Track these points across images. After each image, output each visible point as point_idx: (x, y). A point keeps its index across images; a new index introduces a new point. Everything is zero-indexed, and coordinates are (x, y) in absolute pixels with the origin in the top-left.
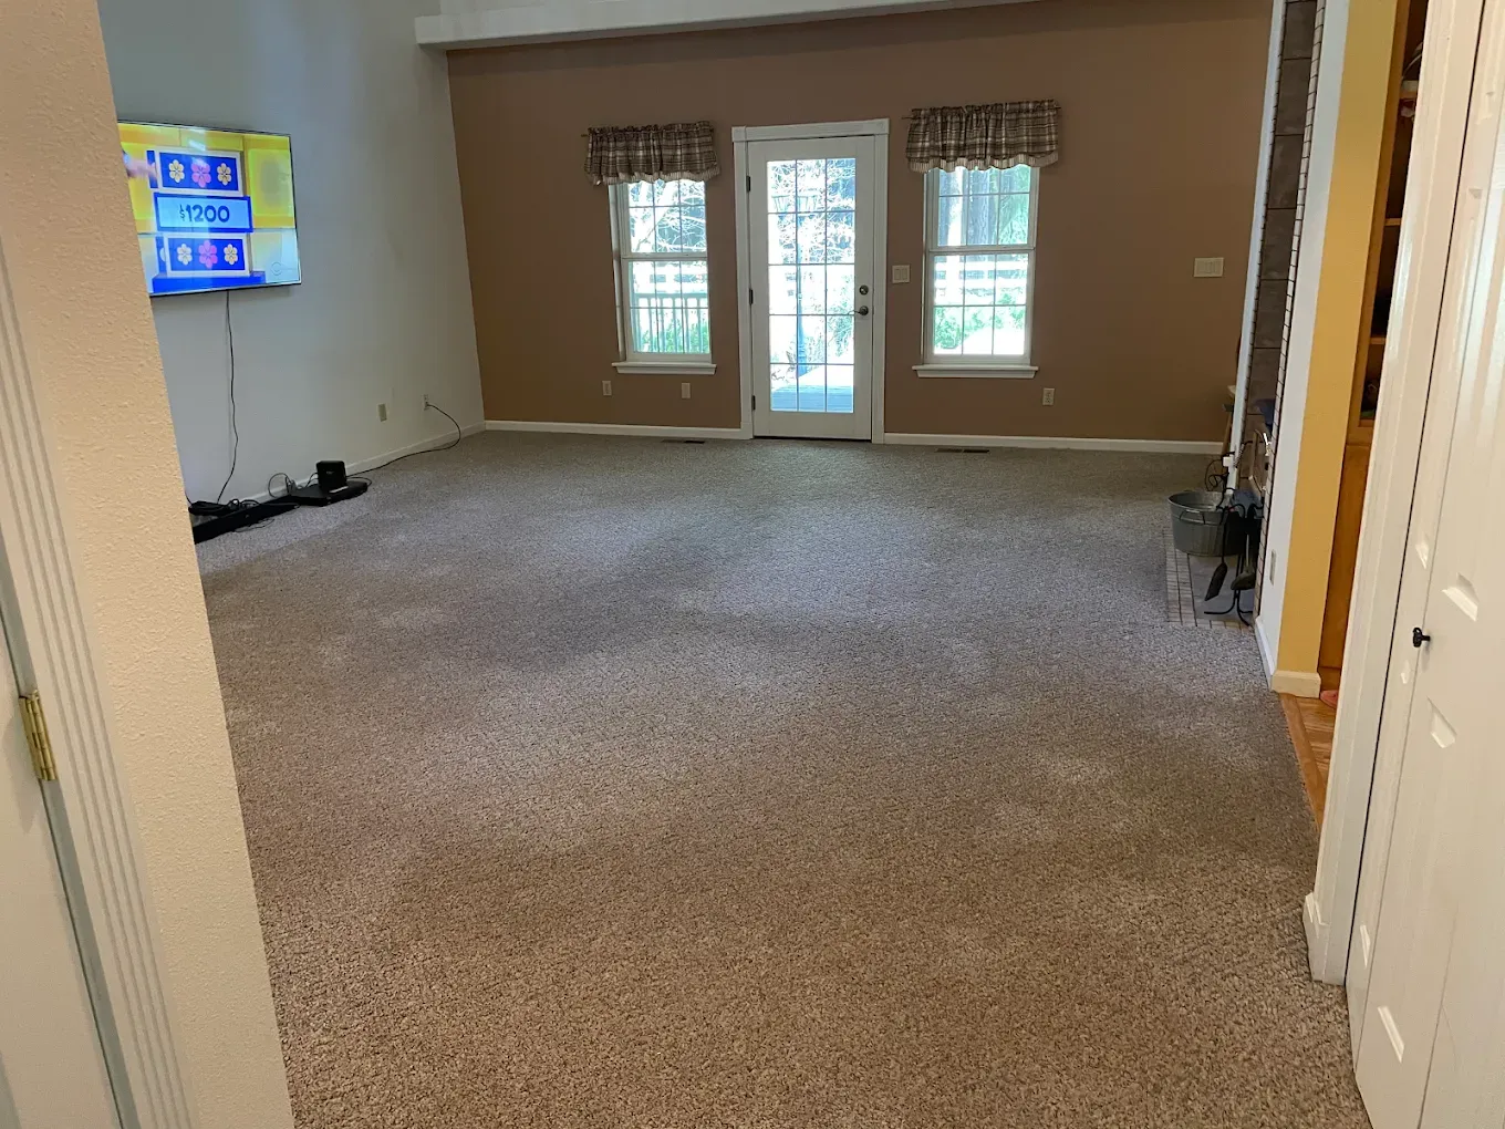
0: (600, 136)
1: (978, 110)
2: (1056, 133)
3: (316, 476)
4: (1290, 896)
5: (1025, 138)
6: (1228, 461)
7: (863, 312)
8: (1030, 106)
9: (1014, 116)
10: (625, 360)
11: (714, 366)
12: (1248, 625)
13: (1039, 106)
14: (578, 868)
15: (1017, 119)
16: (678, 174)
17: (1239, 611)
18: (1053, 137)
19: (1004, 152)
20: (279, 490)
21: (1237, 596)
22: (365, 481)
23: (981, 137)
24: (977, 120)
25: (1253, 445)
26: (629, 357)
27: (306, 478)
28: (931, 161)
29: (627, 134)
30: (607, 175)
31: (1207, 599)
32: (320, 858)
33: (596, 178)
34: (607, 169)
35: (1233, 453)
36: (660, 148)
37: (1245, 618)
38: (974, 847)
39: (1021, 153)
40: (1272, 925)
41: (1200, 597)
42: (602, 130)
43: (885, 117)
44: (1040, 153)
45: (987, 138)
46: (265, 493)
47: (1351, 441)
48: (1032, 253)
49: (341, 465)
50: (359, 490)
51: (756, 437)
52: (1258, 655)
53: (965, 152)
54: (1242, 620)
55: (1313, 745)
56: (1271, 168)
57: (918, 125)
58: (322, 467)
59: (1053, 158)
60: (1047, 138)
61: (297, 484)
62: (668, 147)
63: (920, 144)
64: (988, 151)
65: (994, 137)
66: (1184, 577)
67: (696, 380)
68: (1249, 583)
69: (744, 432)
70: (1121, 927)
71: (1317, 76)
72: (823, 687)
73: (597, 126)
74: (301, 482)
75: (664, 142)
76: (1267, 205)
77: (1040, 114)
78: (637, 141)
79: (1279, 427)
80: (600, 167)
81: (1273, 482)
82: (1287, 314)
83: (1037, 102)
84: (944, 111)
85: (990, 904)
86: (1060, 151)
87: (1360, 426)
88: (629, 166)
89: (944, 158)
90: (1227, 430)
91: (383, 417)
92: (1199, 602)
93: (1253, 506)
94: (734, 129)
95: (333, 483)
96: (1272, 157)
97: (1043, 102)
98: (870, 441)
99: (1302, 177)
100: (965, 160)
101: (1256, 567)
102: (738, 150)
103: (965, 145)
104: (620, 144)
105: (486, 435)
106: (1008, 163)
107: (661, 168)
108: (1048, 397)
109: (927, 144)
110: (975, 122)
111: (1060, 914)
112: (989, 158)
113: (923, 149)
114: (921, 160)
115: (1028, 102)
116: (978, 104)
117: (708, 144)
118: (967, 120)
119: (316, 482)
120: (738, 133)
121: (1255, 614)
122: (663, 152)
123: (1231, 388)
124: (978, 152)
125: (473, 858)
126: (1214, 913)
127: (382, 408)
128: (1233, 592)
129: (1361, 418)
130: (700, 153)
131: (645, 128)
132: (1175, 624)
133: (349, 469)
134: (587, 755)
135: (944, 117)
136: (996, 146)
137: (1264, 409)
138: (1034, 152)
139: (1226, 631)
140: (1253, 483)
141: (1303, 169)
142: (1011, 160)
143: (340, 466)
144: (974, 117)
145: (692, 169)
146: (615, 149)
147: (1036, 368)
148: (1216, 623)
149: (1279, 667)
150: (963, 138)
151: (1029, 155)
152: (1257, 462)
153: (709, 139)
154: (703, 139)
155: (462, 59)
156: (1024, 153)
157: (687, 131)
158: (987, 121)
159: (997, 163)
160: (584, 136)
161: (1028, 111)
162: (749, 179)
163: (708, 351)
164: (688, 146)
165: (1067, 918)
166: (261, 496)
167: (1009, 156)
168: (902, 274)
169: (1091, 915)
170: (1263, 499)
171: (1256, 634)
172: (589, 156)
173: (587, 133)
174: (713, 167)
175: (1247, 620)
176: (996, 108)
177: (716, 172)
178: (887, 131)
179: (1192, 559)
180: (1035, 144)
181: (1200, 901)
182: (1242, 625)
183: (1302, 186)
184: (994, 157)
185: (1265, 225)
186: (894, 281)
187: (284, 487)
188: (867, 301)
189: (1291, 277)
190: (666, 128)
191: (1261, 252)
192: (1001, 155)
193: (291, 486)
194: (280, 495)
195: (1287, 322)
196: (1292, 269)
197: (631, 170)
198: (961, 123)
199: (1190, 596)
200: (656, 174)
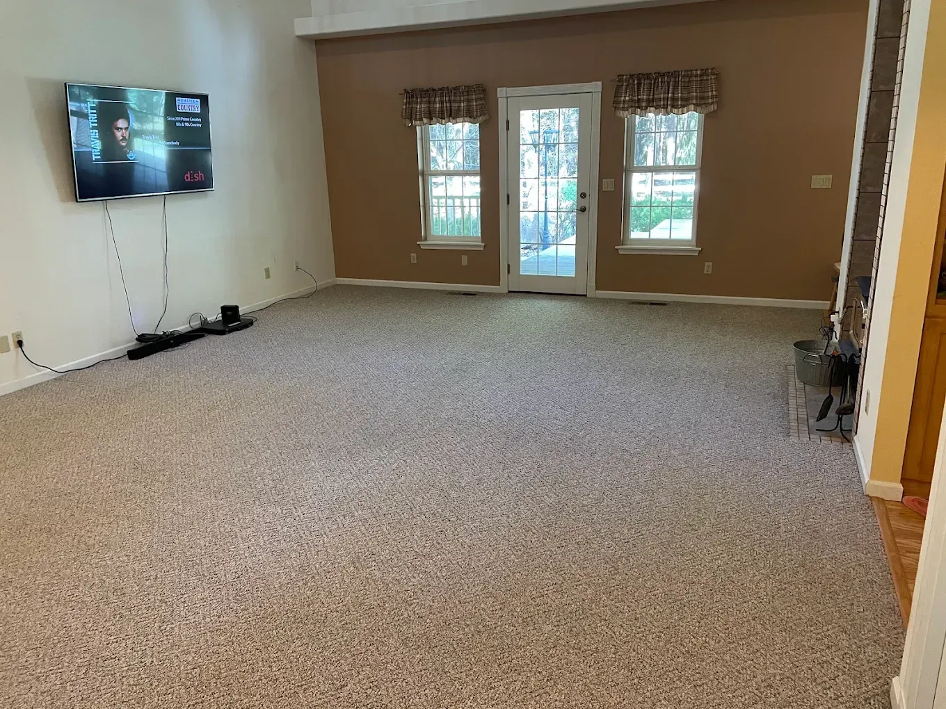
0: (412, 95)
1: (663, 75)
2: (716, 91)
3: (221, 315)
4: (880, 675)
5: (695, 94)
6: (834, 318)
7: (583, 210)
8: (699, 72)
9: (687, 80)
10: (426, 240)
11: (483, 244)
12: (849, 442)
13: (705, 72)
14: (343, 623)
15: (689, 81)
16: (461, 119)
17: (841, 429)
18: (714, 92)
19: (680, 103)
20: (196, 324)
21: (840, 419)
22: (251, 318)
23: (664, 93)
24: (662, 82)
25: (853, 309)
26: (428, 238)
27: (214, 316)
28: (630, 110)
29: (428, 94)
30: (416, 119)
31: (818, 420)
32: (164, 604)
33: (408, 121)
34: (416, 116)
35: (838, 312)
36: (450, 102)
37: (846, 435)
38: (637, 619)
39: (692, 104)
40: (866, 700)
41: (813, 417)
42: (412, 91)
43: (599, 81)
44: (705, 104)
45: (668, 94)
46: (188, 326)
47: (929, 314)
48: (699, 171)
49: (237, 308)
50: (248, 324)
51: (510, 292)
52: (855, 463)
53: (653, 103)
54: (843, 435)
55: (897, 541)
56: (868, 114)
57: (622, 85)
58: (225, 309)
59: (713, 107)
60: (710, 93)
61: (208, 319)
62: (455, 101)
63: (623, 98)
64: (669, 103)
65: (673, 93)
66: (801, 401)
67: (471, 253)
68: (849, 410)
69: (502, 288)
70: (747, 697)
71: (904, 48)
72: (537, 480)
73: (409, 88)
74: (211, 319)
75: (452, 98)
76: (865, 140)
77: (705, 78)
78: (436, 97)
79: (873, 300)
80: (411, 115)
81: (868, 340)
82: (881, 219)
83: (703, 70)
84: (640, 77)
85: (645, 671)
86: (718, 103)
87: (936, 303)
88: (430, 114)
89: (639, 107)
90: (834, 293)
91: (268, 276)
92: (812, 421)
93: (853, 355)
94: (499, 89)
95: (231, 319)
96: (869, 106)
97: (707, 69)
98: (586, 296)
99: (893, 121)
100: (653, 109)
101: (855, 399)
102: (502, 103)
103: (653, 98)
104: (424, 100)
105: (336, 287)
106: (682, 111)
107: (451, 114)
108: (708, 267)
109: (627, 98)
110: (660, 83)
111: (699, 683)
112: (669, 107)
113: (624, 101)
114: (623, 109)
115: (697, 70)
116: (663, 71)
117: (481, 99)
118: (655, 83)
119: (221, 319)
120: (501, 92)
121: (853, 433)
122: (452, 105)
123: (836, 264)
124: (662, 103)
125: (270, 610)
126: (820, 688)
127: (267, 270)
128: (837, 416)
129: (937, 298)
130: (476, 105)
131: (440, 89)
132: (793, 439)
133: (242, 311)
134: (363, 529)
135: (639, 80)
136: (674, 99)
137: (862, 284)
138: (700, 104)
139: (831, 446)
140: (852, 335)
141: (893, 115)
142: (685, 109)
143: (235, 309)
144: (660, 80)
145: (470, 116)
146: (421, 103)
147: (700, 249)
148: (825, 438)
149: (872, 477)
150: (652, 94)
151: (696, 105)
152: (856, 323)
153: (482, 96)
154: (478, 96)
155: (323, 45)
156: (694, 104)
157: (468, 90)
158: (668, 83)
159: (675, 111)
160: (400, 94)
161: (696, 76)
162: (508, 122)
163: (480, 235)
164: (469, 101)
165: (705, 687)
166: (183, 328)
167: (683, 106)
168: (609, 185)
169: (724, 685)
170: (860, 350)
171: (854, 448)
172: (404, 107)
173: (403, 92)
174: (484, 114)
175: (848, 437)
176: (675, 74)
177: (487, 117)
178: (600, 90)
179: (807, 387)
180: (702, 98)
181: (809, 677)
182: (844, 440)
183: (892, 127)
184: (673, 106)
185: (863, 154)
186: (604, 189)
187: (200, 322)
188: (585, 203)
189: (884, 192)
190: (454, 89)
191: (860, 173)
192: (678, 105)
193: (205, 321)
194: (197, 327)
195: (880, 225)
196: (884, 187)
197: (431, 116)
198: (651, 84)
199: (806, 417)
200: (447, 119)
